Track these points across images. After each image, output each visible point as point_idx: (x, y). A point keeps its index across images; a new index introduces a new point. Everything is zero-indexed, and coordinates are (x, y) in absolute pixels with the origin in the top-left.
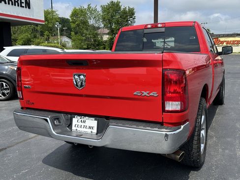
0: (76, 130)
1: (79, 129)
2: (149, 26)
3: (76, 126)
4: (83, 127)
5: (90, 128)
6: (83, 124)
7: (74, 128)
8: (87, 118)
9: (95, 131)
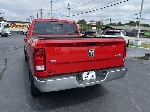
0: (85, 79)
1: (86, 79)
2: (54, 21)
3: (85, 77)
4: (88, 77)
5: (92, 76)
6: (88, 75)
7: (84, 79)
8: (90, 72)
9: (95, 77)
